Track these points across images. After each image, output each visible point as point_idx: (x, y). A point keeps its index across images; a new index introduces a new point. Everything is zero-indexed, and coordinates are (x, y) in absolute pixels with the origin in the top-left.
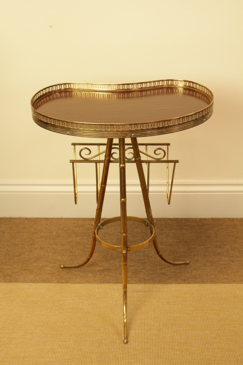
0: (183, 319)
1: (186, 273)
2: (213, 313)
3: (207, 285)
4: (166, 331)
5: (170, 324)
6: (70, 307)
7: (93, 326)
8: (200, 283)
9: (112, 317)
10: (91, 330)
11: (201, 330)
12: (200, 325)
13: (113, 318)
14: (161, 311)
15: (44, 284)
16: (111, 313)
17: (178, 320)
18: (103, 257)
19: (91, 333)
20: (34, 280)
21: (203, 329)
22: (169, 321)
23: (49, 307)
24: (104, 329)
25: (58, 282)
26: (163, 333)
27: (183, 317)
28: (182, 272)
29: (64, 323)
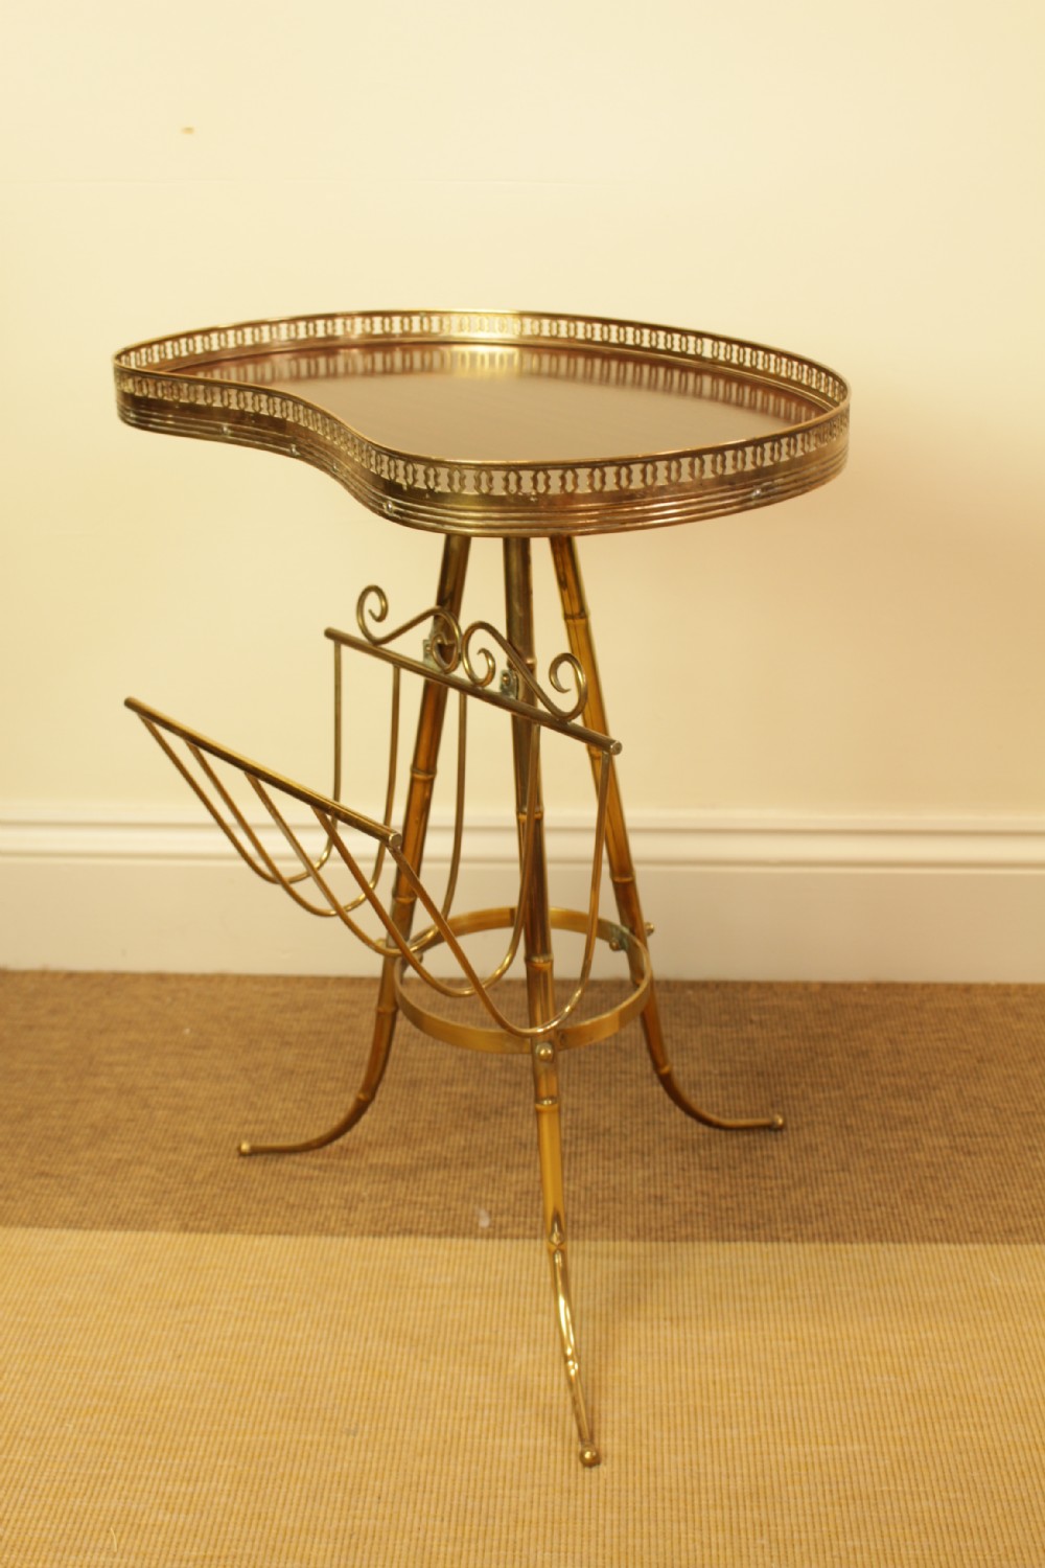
0: (742, 1391)
1: (758, 1198)
2: (883, 1368)
3: (855, 1246)
4: (662, 1439)
5: (685, 1409)
6: (229, 1334)
7: (328, 1416)
8: (823, 1238)
9: (416, 1377)
10: (313, 1434)
11: (827, 1440)
12: (824, 1415)
13: (422, 1381)
14: (643, 1355)
15: (117, 1236)
16: (411, 1362)
17: (719, 1395)
18: (391, 1127)
19: (315, 1447)
20: (76, 1218)
21: (833, 1432)
22: (678, 1397)
23: (134, 1329)
24: (377, 1429)
25: (185, 1228)
26: (651, 1447)
27: (745, 1382)
28: (743, 1194)
29: (192, 1401)
